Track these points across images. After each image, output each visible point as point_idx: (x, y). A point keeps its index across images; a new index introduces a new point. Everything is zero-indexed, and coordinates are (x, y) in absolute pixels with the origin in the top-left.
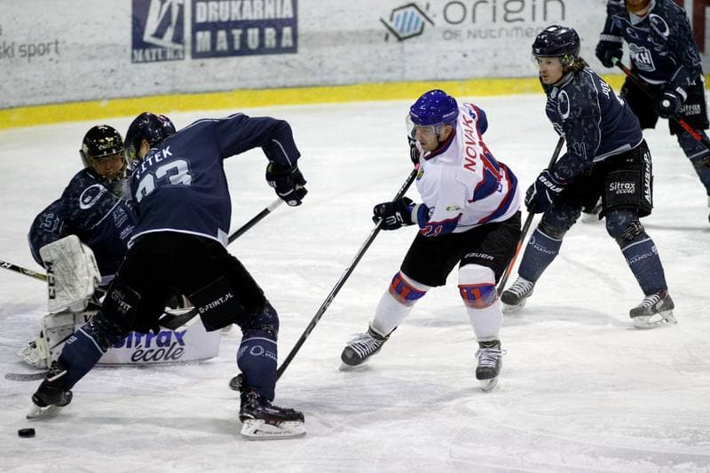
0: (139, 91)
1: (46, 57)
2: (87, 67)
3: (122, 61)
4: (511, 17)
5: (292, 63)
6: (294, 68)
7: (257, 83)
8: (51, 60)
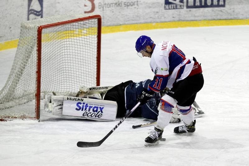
0: (167, 20)
1: (133, 7)
2: (148, 11)
3: (161, 9)
5: (223, 11)
6: (224, 12)
7: (210, 18)
8: (135, 8)
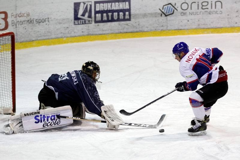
0: (77, 35)
1: (45, 23)
2: (58, 26)
3: (71, 24)
4: (204, 7)
5: (129, 24)
6: (129, 26)
7: (117, 31)
8: (46, 24)
